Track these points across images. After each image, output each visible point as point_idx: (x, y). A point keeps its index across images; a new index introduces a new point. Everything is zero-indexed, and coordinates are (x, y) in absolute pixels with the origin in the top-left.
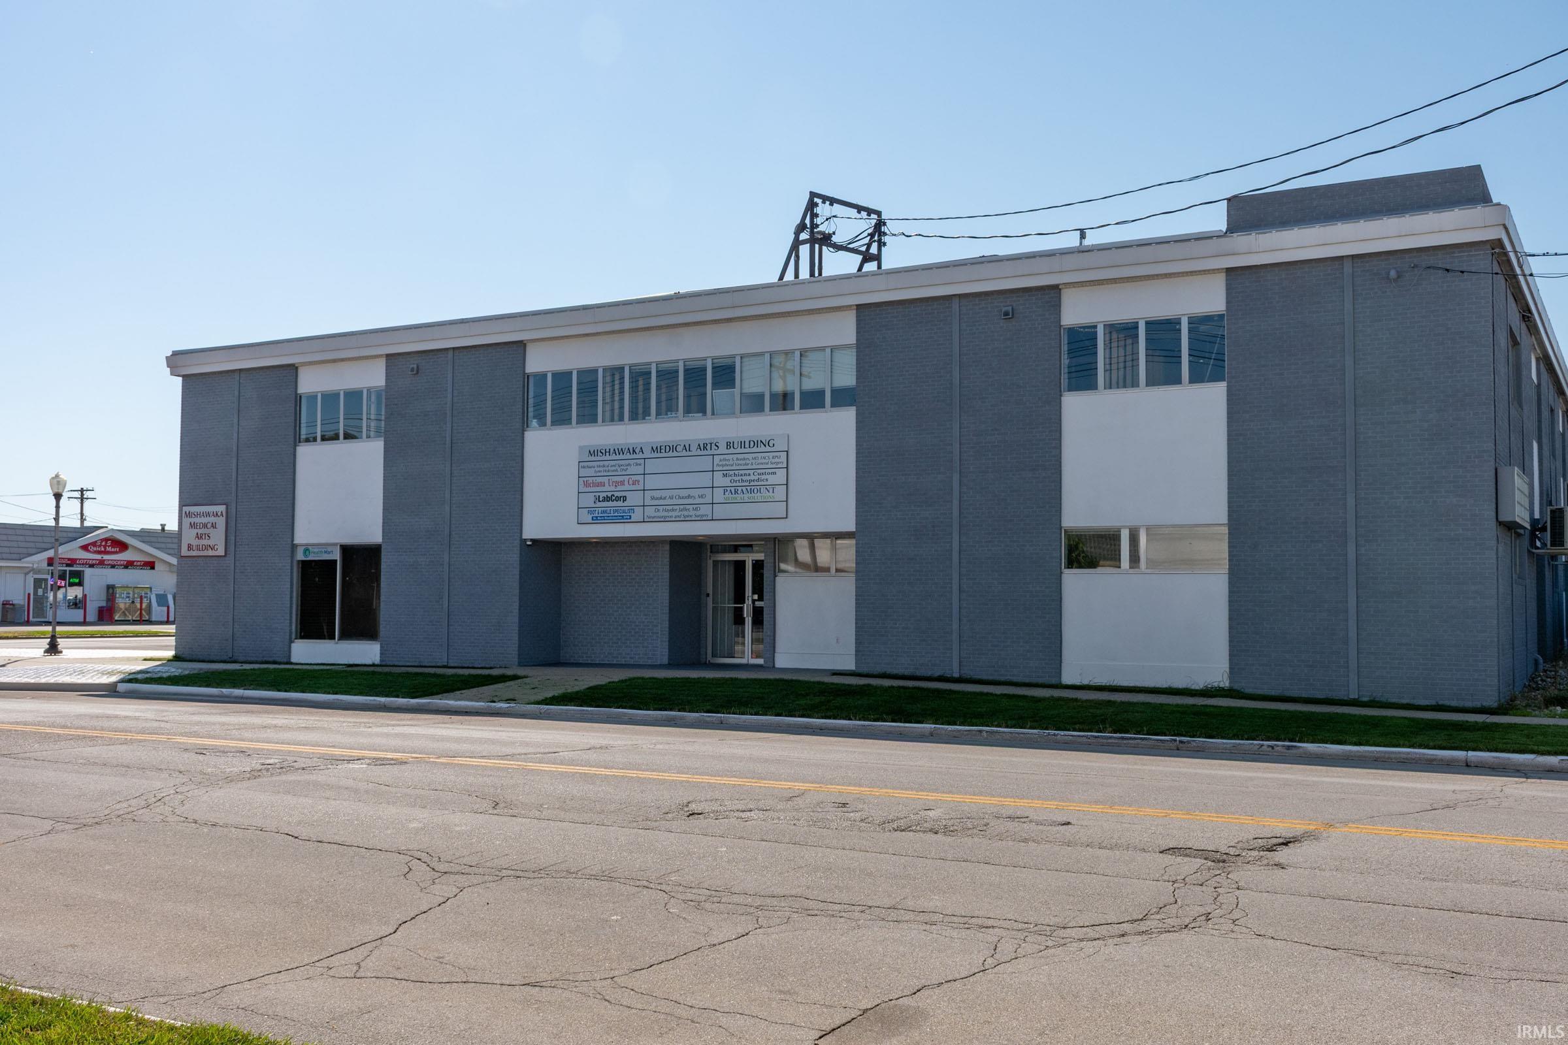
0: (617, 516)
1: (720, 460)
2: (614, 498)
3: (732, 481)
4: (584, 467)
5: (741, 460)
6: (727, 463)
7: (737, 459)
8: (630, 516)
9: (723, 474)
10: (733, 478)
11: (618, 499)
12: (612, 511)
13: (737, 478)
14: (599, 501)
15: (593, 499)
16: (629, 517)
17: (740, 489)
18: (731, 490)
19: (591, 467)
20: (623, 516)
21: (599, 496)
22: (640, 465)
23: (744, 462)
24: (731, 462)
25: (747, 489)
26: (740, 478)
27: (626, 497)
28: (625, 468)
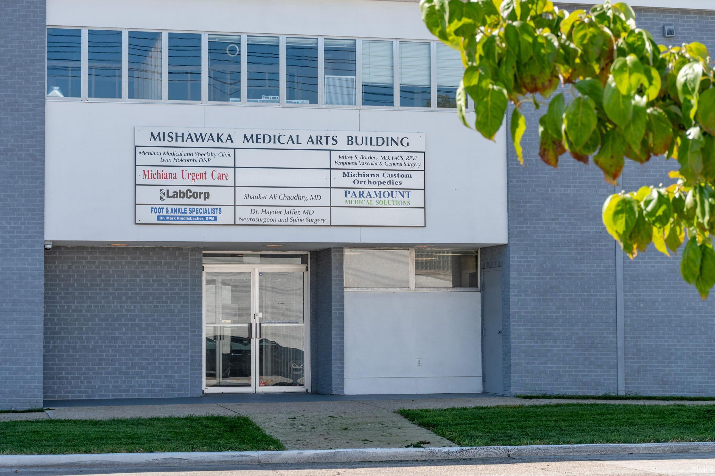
0: (195, 217)
1: (340, 157)
2: (189, 194)
3: (356, 182)
4: (144, 153)
5: (366, 158)
6: (349, 161)
7: (362, 157)
8: (215, 217)
9: (344, 173)
10: (357, 178)
11: (197, 195)
12: (188, 211)
13: (361, 179)
14: (168, 197)
15: (159, 194)
16: (213, 219)
17: (366, 191)
18: (354, 192)
19: (155, 154)
20: (204, 217)
21: (168, 191)
22: (229, 155)
23: (371, 161)
24: (354, 160)
25: (375, 192)
26: (366, 179)
27: (208, 193)
28: (206, 158)
